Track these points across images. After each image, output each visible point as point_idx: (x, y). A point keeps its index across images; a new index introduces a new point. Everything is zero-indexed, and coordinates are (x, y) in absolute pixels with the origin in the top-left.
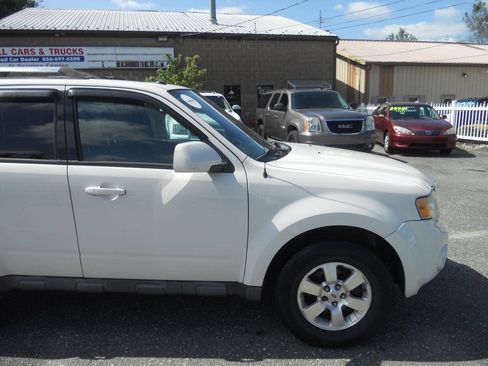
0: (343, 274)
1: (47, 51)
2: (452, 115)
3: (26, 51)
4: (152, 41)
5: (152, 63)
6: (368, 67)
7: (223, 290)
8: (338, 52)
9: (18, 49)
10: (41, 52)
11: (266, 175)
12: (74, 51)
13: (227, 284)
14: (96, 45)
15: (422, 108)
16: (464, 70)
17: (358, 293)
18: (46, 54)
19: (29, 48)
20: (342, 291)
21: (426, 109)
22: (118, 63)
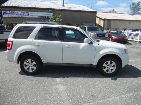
0: (111, 63)
1: (19, 12)
2: (127, 34)
3: (13, 12)
4: (47, 11)
5: (47, 17)
6: (104, 20)
7: (89, 66)
8: (97, 16)
9: (11, 11)
10: (17, 12)
11: (98, 44)
12: (26, 13)
13: (89, 65)
14: (32, 11)
15: (119, 32)
16: (130, 22)
17: (114, 66)
18: (18, 13)
19: (14, 11)
20: (111, 66)
21: (120, 32)
22: (38, 16)
